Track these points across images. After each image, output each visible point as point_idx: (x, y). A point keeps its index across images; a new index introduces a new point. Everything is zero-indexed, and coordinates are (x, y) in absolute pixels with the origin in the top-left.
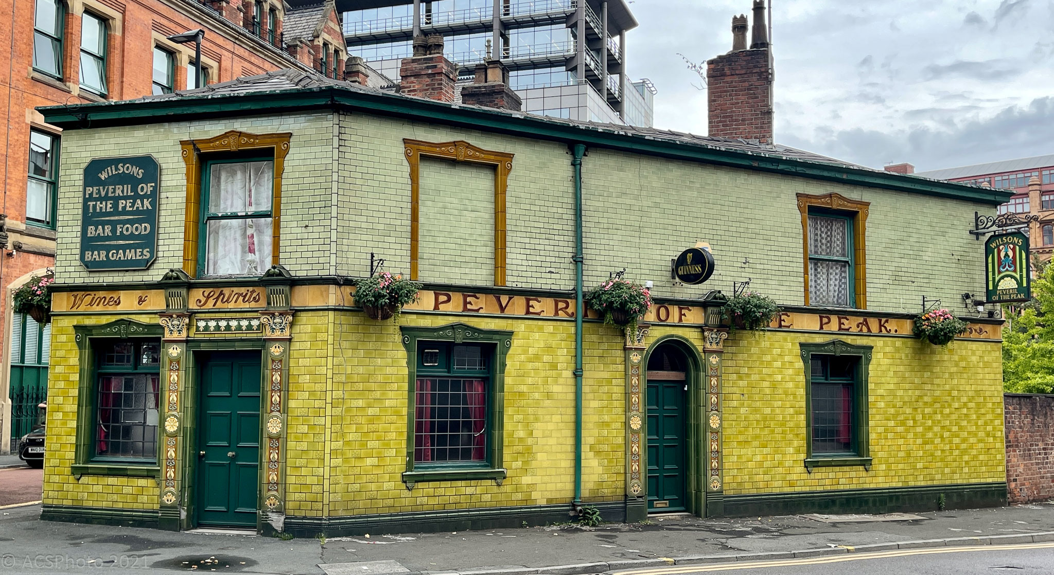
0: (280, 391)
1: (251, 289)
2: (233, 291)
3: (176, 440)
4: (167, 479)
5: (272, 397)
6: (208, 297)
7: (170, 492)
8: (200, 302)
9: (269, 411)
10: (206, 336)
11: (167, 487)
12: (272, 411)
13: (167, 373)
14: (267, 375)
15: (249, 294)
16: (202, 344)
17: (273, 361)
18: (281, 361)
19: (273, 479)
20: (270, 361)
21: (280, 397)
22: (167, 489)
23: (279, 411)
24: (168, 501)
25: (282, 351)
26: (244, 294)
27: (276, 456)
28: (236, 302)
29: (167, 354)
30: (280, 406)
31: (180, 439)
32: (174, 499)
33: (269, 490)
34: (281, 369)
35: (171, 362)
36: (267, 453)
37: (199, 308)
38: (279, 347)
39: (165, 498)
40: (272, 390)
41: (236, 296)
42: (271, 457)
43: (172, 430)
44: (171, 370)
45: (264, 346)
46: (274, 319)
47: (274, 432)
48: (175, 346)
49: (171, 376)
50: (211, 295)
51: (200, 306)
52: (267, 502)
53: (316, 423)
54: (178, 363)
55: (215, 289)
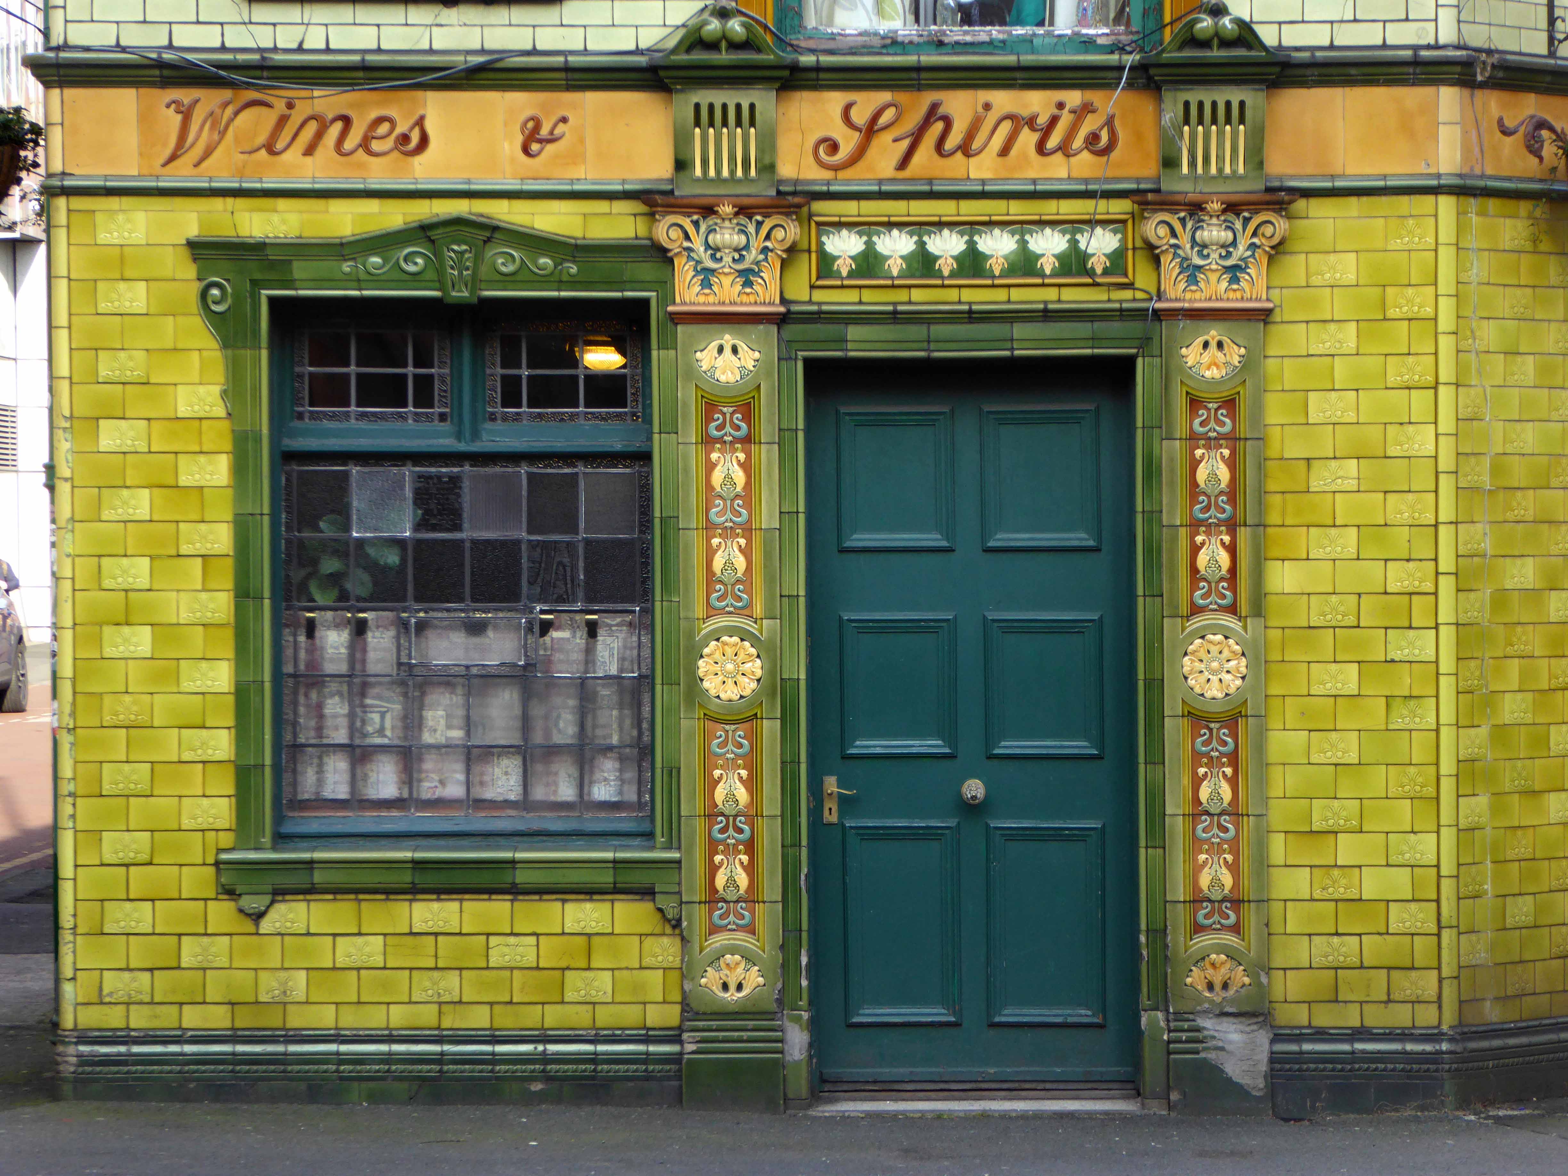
0: (1232, 526)
1: (1073, 98)
2: (987, 107)
3: (753, 737)
4: (713, 898)
5: (1195, 550)
6: (871, 130)
7: (733, 950)
8: (834, 147)
9: (1184, 609)
10: (868, 296)
11: (714, 930)
12: (1196, 610)
13: (694, 454)
14: (1172, 460)
15: (1066, 119)
16: (854, 332)
17: (1195, 403)
18: (1230, 404)
19: (1216, 882)
20: (1180, 404)
21: (1232, 550)
22: (719, 940)
23: (1232, 609)
24: (725, 987)
25: (1236, 360)
26: (1042, 120)
27: (1226, 792)
28: (1005, 151)
29: (691, 371)
30: (1233, 587)
31: (770, 728)
32: (754, 979)
33: (1198, 929)
34: (1232, 439)
35: (710, 408)
36: (1186, 781)
37: (827, 175)
38: (1220, 345)
39: (711, 979)
40: (1195, 525)
41: (1006, 127)
42: (1204, 793)
43: (730, 693)
44: (708, 442)
45: (1145, 342)
46: (1195, 230)
47: (1214, 691)
48: (728, 340)
49: (711, 467)
50: (883, 120)
51: (836, 168)
52: (1195, 978)
53: (1397, 655)
54: (747, 410)
55: (902, 97)
